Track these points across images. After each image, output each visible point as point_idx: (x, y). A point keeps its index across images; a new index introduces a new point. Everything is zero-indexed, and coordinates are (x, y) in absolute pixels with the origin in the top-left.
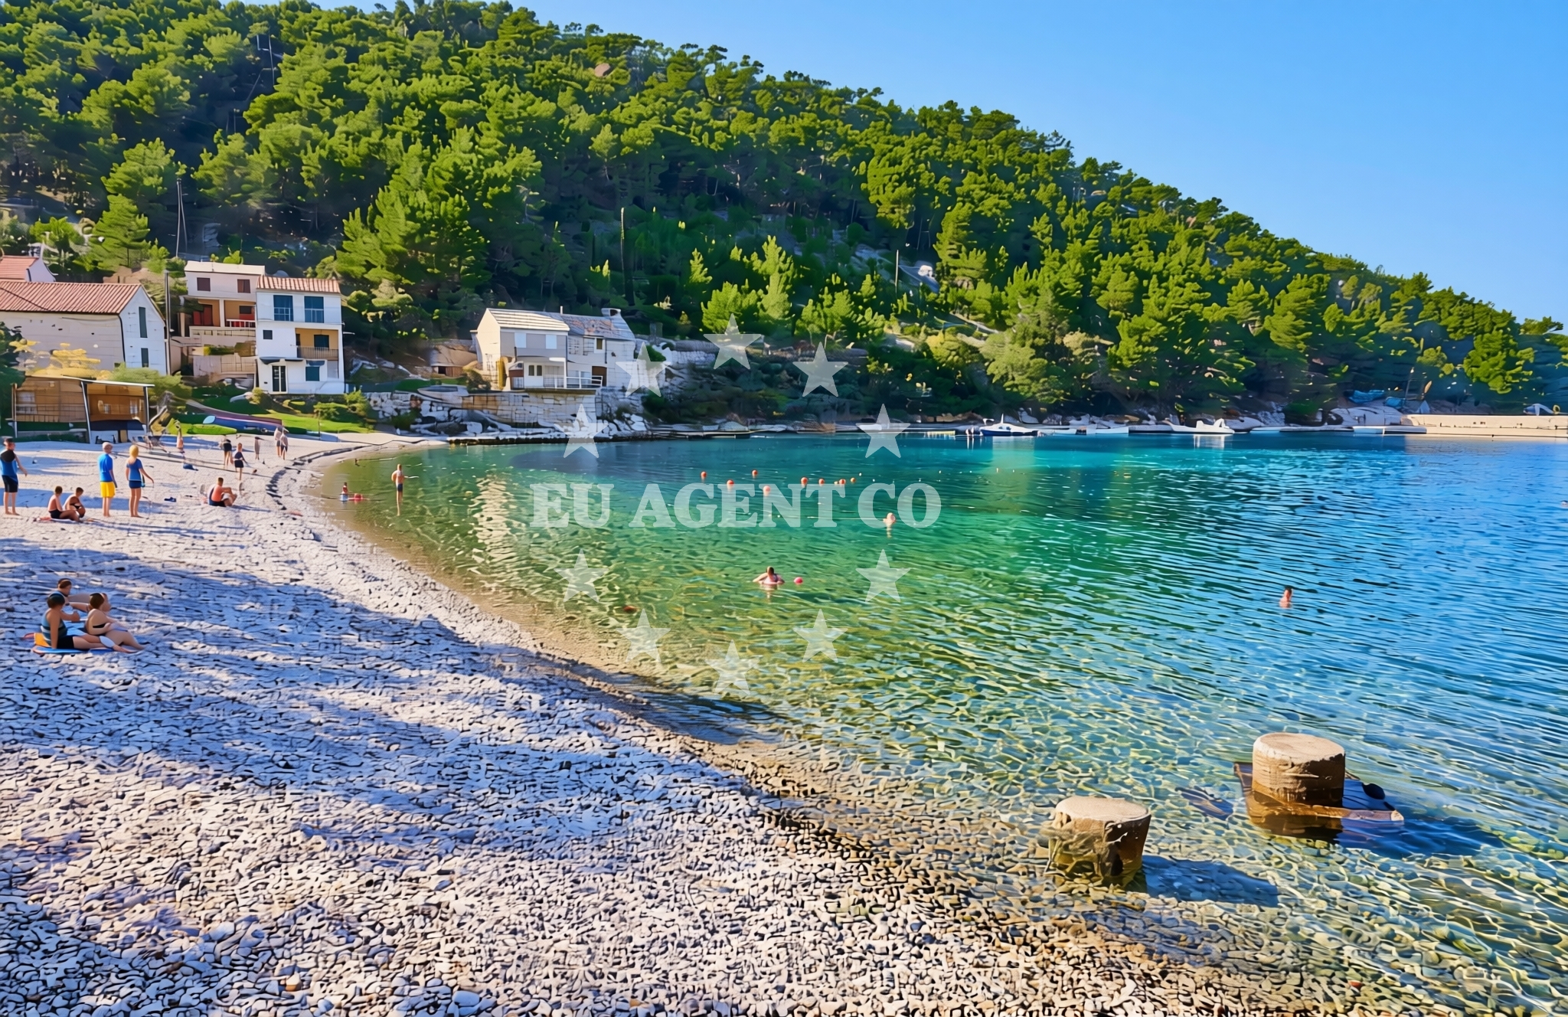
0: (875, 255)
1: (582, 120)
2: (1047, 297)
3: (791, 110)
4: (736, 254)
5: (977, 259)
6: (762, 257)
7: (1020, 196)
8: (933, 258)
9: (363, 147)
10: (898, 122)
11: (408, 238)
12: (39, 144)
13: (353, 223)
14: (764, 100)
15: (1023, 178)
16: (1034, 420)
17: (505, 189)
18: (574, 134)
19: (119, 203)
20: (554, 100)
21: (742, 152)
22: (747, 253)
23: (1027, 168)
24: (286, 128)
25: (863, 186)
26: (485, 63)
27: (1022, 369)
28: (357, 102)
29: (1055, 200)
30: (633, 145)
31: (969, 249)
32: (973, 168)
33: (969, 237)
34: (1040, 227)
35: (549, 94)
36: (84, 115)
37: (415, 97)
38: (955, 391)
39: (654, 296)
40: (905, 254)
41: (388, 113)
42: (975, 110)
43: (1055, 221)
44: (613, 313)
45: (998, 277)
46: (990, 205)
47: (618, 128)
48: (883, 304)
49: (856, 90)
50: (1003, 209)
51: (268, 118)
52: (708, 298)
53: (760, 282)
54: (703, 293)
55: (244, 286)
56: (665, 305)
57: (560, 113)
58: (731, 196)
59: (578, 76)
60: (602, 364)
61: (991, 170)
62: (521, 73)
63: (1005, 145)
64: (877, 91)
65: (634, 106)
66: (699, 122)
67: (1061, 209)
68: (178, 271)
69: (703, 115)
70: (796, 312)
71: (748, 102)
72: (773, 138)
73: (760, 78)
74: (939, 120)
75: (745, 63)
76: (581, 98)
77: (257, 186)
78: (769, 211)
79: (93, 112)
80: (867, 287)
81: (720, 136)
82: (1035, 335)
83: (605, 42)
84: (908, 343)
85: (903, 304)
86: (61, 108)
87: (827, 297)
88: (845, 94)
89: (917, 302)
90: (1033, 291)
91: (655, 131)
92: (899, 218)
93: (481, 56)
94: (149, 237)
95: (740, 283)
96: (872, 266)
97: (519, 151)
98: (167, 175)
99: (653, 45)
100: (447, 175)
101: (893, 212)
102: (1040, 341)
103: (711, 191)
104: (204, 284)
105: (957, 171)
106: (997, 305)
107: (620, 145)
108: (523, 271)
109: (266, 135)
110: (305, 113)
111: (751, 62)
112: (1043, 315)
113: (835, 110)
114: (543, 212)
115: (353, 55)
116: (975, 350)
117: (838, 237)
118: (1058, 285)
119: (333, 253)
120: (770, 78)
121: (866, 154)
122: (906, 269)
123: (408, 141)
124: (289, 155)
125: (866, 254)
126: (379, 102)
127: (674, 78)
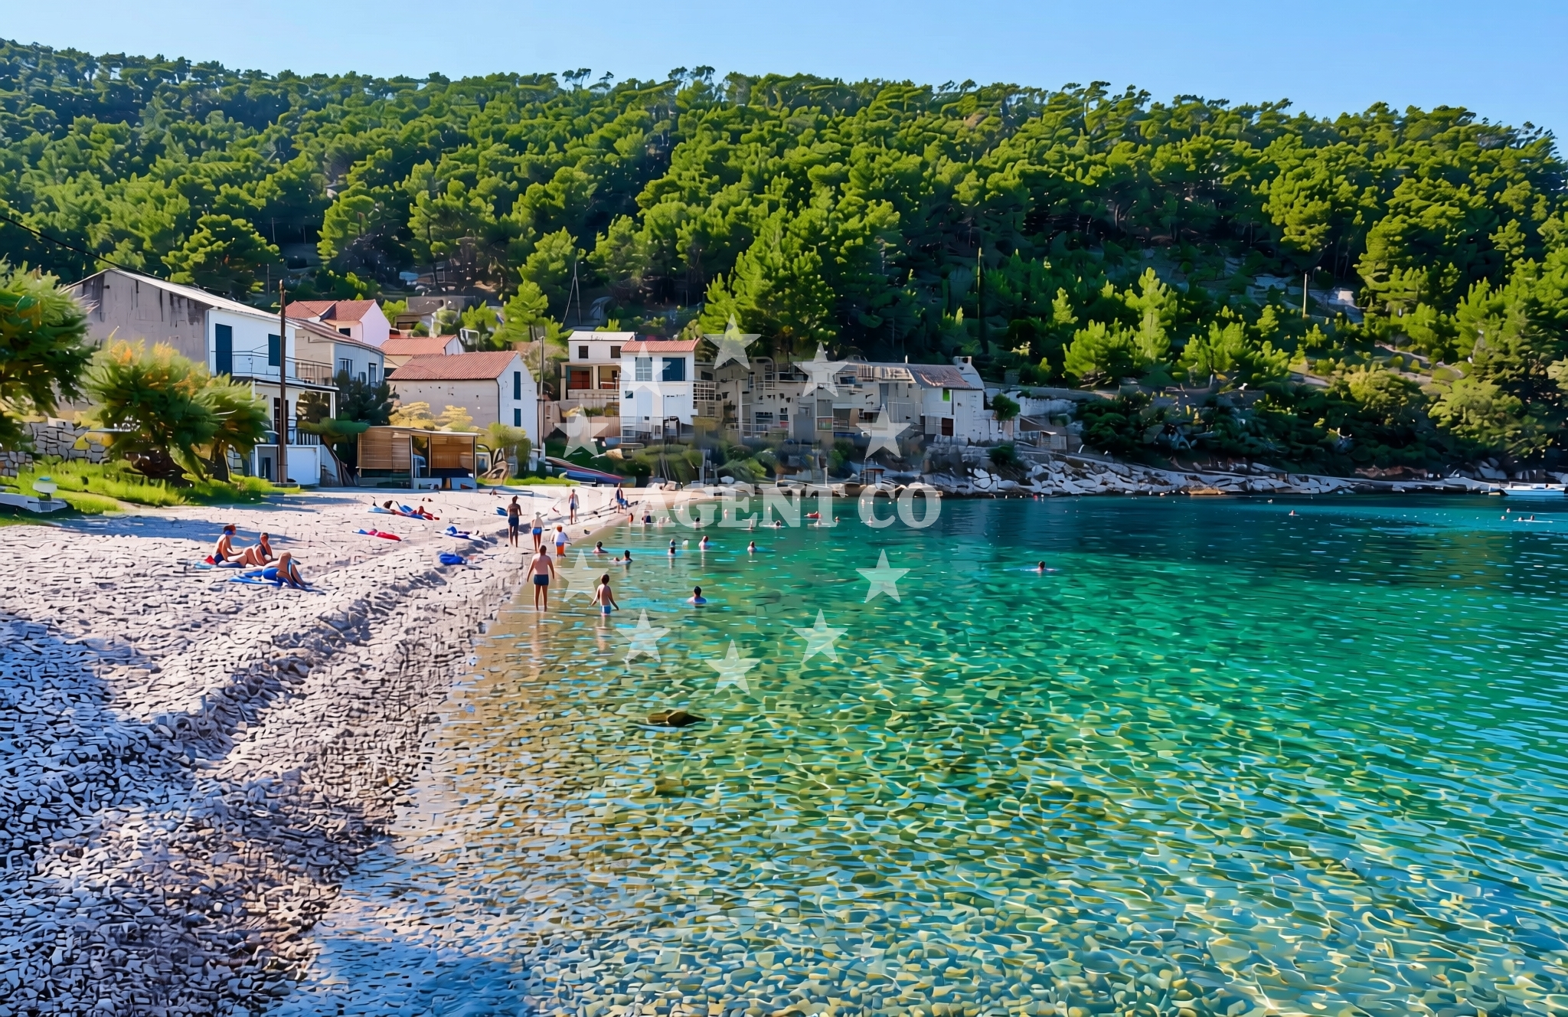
0: (1279, 284)
1: (947, 170)
2: (1517, 318)
3: (1177, 136)
4: (1108, 290)
5: (1413, 280)
6: (1139, 292)
7: (1479, 200)
8: (1354, 282)
9: (731, 217)
10: (1312, 133)
11: (762, 298)
12: (478, 243)
13: (716, 287)
14: (1147, 129)
15: (1483, 180)
16: (1502, 475)
17: (860, 241)
18: (938, 186)
19: (528, 288)
20: (921, 153)
21: (1120, 185)
22: (1121, 289)
23: (1484, 168)
24: (670, 206)
25: (1264, 207)
26: (854, 129)
27: (1485, 410)
28: (733, 177)
29: (1529, 202)
30: (998, 188)
31: (1404, 267)
32: (1412, 171)
33: (1403, 254)
34: (1506, 236)
35: (916, 149)
36: (514, 216)
37: (786, 168)
38: (1384, 437)
39: (1010, 341)
40: (1316, 279)
41: (760, 184)
42: (1411, 109)
43: (1528, 226)
44: (965, 361)
45: (1445, 300)
46: (1432, 215)
47: (984, 173)
48: (1287, 336)
49: (1259, 106)
50: (1451, 219)
51: (656, 200)
52: (1069, 341)
53: (1132, 319)
54: (1065, 334)
55: (616, 352)
56: (1024, 350)
57: (924, 165)
58: (1104, 229)
59: (946, 128)
60: (949, 416)
61: (1435, 173)
62: (888, 134)
63: (1454, 143)
64: (1286, 103)
65: (1003, 150)
66: (1074, 158)
67: (1539, 210)
68: (564, 341)
69: (1077, 150)
70: (1174, 351)
71: (1131, 133)
72: (1157, 164)
73: (1146, 108)
74: (1363, 126)
75: (1130, 95)
76: (949, 150)
77: (638, 260)
78: (1149, 244)
79: (519, 214)
80: (1267, 319)
81: (1097, 171)
82: (1499, 367)
83: (978, 95)
84: (1320, 383)
85: (1314, 336)
86: (497, 213)
87: (1214, 332)
88: (1247, 111)
89: (1332, 335)
90: (1499, 311)
91: (1023, 174)
92: (1309, 238)
93: (853, 125)
94: (547, 314)
95: (1109, 322)
96: (1273, 297)
97: (879, 204)
98: (568, 260)
99: (1032, 91)
100: (803, 233)
101: (1303, 233)
102: (1506, 373)
103: (1083, 227)
104: (583, 352)
105: (1388, 181)
106: (1444, 332)
107: (983, 190)
108: (874, 321)
109: (650, 215)
110: (686, 193)
111: (1136, 92)
112: (1513, 341)
113: (1234, 129)
114: (900, 262)
115: (735, 138)
116: (1414, 387)
117: (1232, 266)
118: (1534, 302)
119: (697, 317)
120: (1158, 107)
121: (1270, 172)
122: (1317, 296)
123: (773, 207)
124: (667, 231)
125: (1266, 282)
126: (751, 174)
127: (1050, 119)
